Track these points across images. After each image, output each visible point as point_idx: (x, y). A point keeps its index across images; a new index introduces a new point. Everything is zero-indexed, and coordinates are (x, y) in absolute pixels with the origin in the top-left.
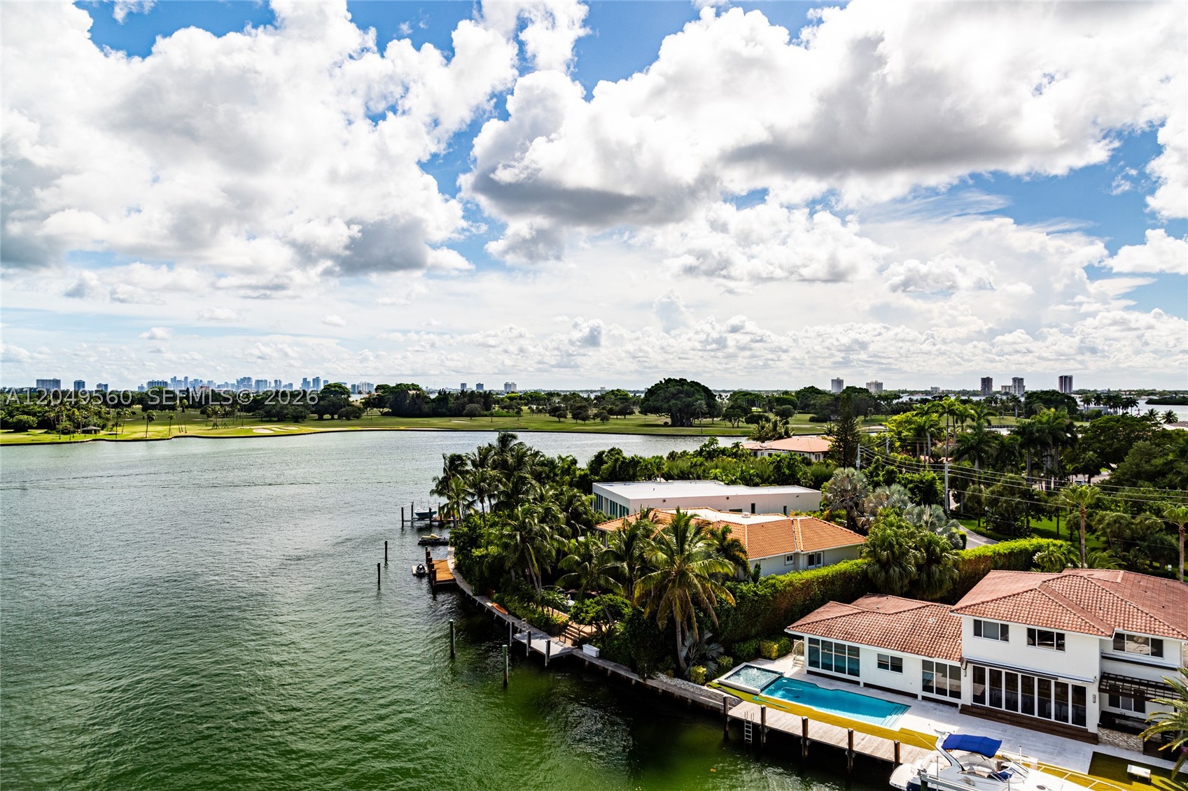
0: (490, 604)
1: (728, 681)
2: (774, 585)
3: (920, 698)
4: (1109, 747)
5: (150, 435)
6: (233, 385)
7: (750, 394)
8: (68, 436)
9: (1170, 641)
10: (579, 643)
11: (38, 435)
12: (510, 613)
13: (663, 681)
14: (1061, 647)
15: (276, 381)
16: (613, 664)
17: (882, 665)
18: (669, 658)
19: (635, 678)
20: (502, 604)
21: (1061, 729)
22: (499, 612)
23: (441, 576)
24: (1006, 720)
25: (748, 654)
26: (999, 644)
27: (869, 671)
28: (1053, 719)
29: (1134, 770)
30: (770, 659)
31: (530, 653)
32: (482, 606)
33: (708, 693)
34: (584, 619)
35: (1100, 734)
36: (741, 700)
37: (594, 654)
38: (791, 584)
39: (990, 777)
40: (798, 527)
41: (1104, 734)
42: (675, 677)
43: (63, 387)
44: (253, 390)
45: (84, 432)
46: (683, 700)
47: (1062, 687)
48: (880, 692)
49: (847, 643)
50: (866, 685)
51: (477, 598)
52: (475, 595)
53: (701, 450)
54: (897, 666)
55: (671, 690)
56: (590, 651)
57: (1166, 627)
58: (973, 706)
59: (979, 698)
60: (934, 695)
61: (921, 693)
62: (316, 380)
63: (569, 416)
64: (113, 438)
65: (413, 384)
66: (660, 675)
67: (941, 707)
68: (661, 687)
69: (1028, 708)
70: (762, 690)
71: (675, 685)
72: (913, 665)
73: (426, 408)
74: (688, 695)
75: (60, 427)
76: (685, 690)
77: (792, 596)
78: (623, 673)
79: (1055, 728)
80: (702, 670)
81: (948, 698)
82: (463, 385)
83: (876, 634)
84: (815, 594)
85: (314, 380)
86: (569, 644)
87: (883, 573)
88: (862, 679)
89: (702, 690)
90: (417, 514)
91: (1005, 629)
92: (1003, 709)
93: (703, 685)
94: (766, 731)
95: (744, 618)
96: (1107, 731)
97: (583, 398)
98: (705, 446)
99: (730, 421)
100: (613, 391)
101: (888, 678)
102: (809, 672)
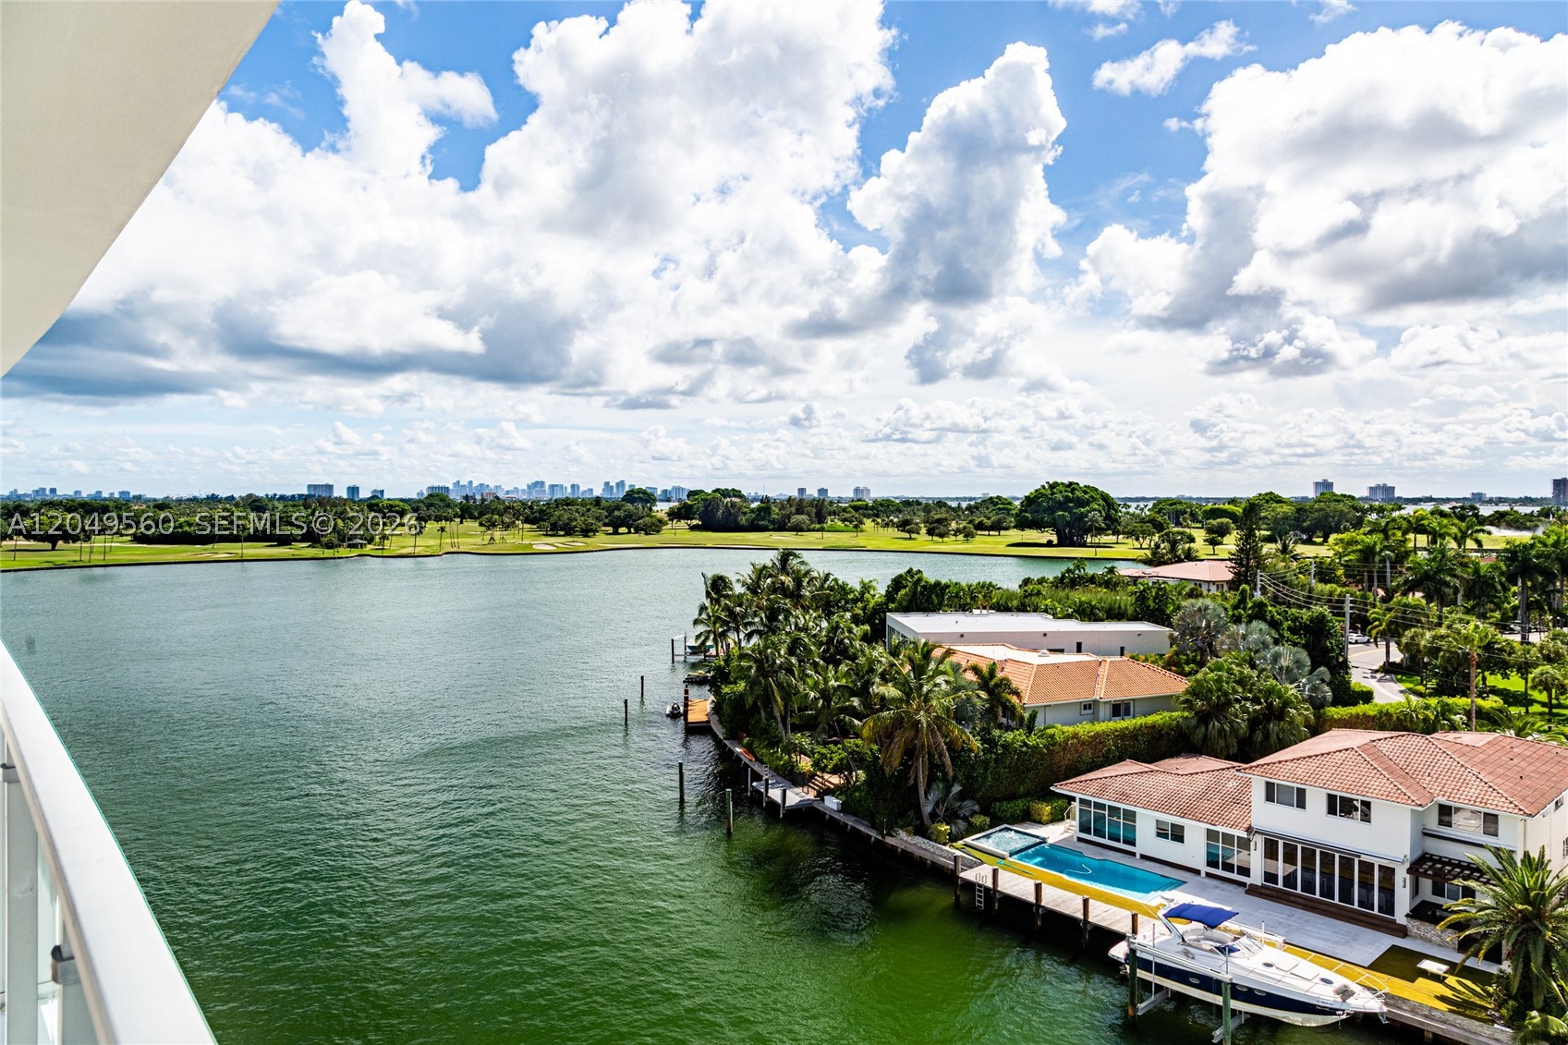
0: (738, 750)
1: (975, 843)
2: (1052, 736)
3: (1203, 874)
4: (1419, 941)
5: (418, 551)
6: (523, 490)
7: (1180, 503)
8: (331, 551)
9: (1505, 816)
10: (821, 794)
11: (303, 549)
12: (757, 759)
13: (903, 839)
14: (1366, 817)
15: (573, 486)
16: (853, 818)
17: (1161, 834)
18: (911, 814)
19: (874, 834)
20: (749, 749)
21: (1363, 918)
22: (746, 758)
23: (692, 717)
24: (1299, 904)
25: (1012, 816)
26: (1294, 811)
27: (1147, 841)
28: (1356, 906)
29: (1427, 965)
30: (1040, 823)
31: (767, 803)
32: (731, 752)
33: (946, 853)
34: (826, 766)
35: (1410, 926)
36: (983, 863)
37: (835, 807)
38: (1075, 736)
39: (1211, 951)
40: (1104, 671)
41: (1415, 926)
42: (915, 834)
43: (336, 494)
44: (547, 497)
45: (349, 546)
46: (922, 861)
47: (1367, 868)
48: (1158, 865)
49: (1122, 806)
50: (1143, 857)
51: (727, 742)
52: (725, 739)
53: (1063, 576)
54: (1177, 835)
55: (911, 849)
56: (832, 803)
57: (1503, 799)
58: (1263, 887)
59: (1271, 877)
60: (1219, 872)
61: (1204, 869)
62: (620, 485)
63: (924, 531)
64: (379, 553)
65: (733, 490)
66: (900, 832)
67: (1226, 886)
68: (901, 846)
69: (1328, 892)
70: (1011, 855)
71: (915, 845)
72: (1196, 834)
73: (743, 520)
74: (927, 856)
75: (324, 540)
76: (925, 850)
77: (1077, 751)
78: (862, 828)
79: (1358, 917)
80: (944, 828)
81: (1235, 876)
82: (802, 491)
83: (1157, 796)
84: (1109, 749)
85: (618, 484)
86: (811, 795)
87: (1203, 729)
88: (1138, 849)
89: (943, 850)
90: (690, 647)
91: (1301, 794)
92: (1299, 891)
93: (945, 844)
94: (998, 896)
95: (1009, 772)
96: (1418, 923)
97: (950, 507)
98: (1069, 571)
99: (1137, 539)
100: (991, 498)
101: (1168, 849)
102: (1080, 839)
